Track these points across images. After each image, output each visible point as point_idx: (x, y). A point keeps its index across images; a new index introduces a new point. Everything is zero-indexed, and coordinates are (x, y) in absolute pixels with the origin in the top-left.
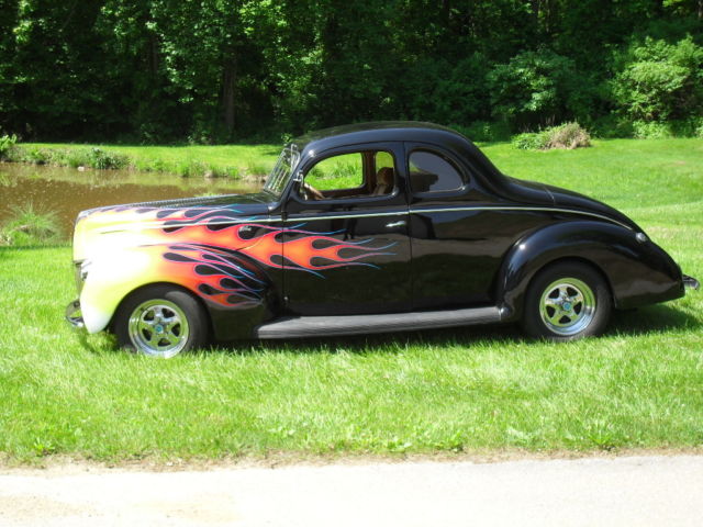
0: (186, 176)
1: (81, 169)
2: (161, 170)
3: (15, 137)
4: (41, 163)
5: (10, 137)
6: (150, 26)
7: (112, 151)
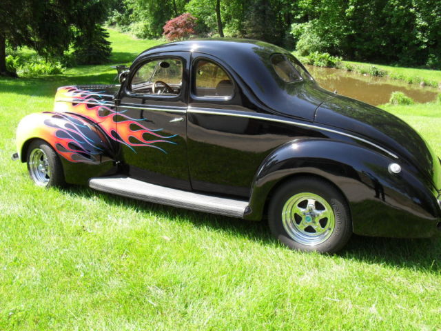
0: (411, 83)
1: (365, 75)
2: (401, 79)
3: (341, 58)
4: (349, 70)
5: (339, 58)
6: (412, 10)
7: (381, 68)
